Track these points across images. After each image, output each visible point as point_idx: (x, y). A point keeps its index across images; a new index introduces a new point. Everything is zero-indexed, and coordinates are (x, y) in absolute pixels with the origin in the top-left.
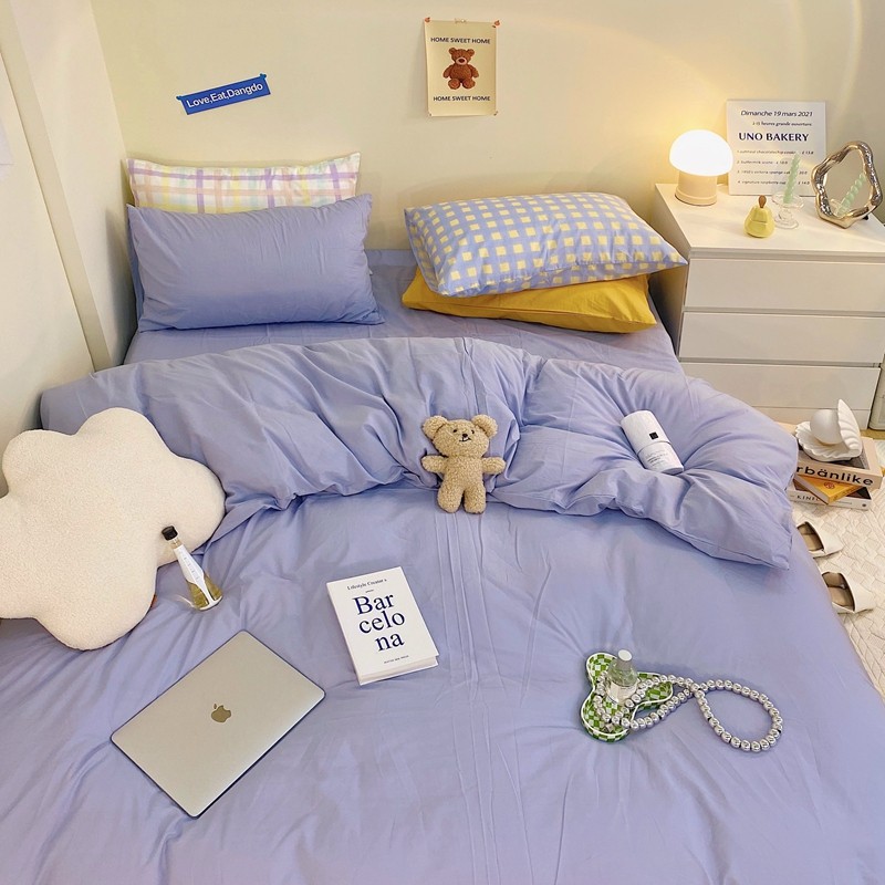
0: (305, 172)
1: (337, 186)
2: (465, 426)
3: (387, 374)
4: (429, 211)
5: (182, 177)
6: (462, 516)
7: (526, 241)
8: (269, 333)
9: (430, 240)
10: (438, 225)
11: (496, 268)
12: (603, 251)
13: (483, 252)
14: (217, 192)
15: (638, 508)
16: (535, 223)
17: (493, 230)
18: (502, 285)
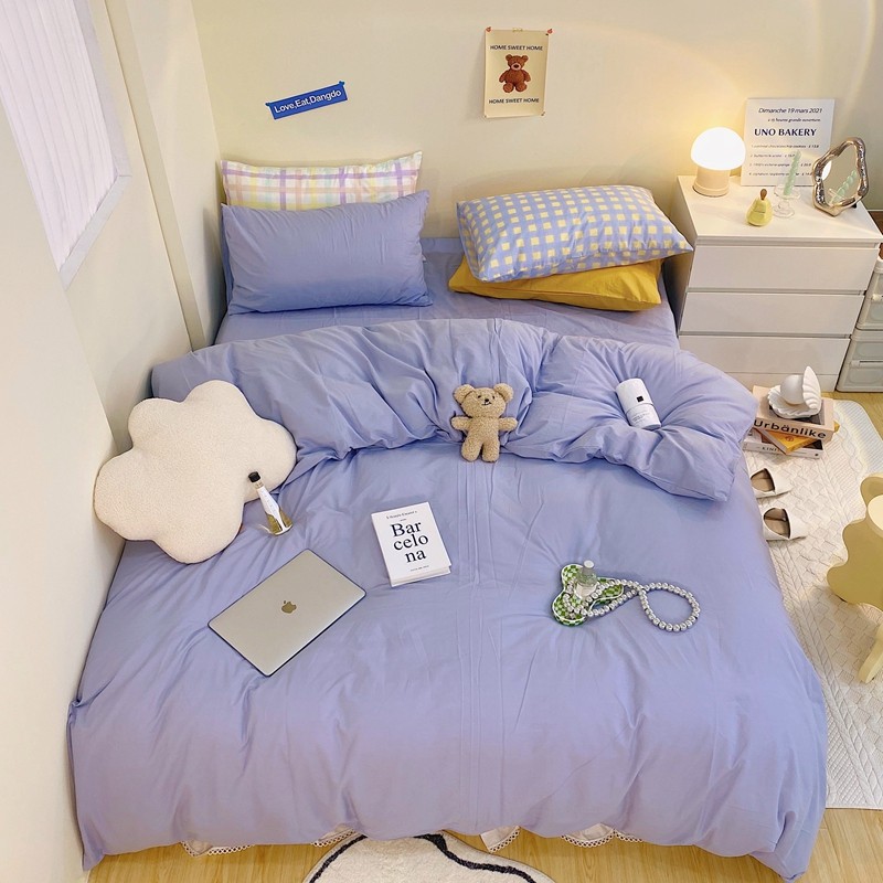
0: (374, 170)
1: (400, 183)
2: (487, 393)
3: (430, 351)
4: (478, 204)
5: (268, 177)
6: (480, 463)
7: (557, 231)
8: (336, 315)
9: (476, 231)
10: (484, 218)
11: (529, 257)
12: (622, 240)
13: (520, 243)
14: (297, 190)
15: (618, 456)
16: (566, 216)
17: (531, 222)
18: (534, 271)
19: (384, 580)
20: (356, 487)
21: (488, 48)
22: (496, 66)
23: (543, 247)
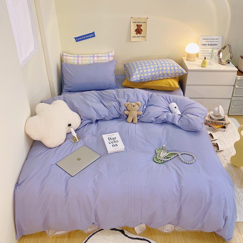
0: (102, 55)
1: (109, 59)
2: (134, 104)
3: (118, 95)
4: (129, 63)
5: (74, 57)
6: (132, 124)
7: (151, 68)
9: (129, 69)
10: (131, 66)
11: (144, 75)
12: (168, 71)
13: (141, 71)
14: (82, 60)
15: (170, 121)
16: (153, 65)
17: (144, 66)
18: (145, 79)
19: (106, 152)
20: (98, 129)
21: (132, 23)
22: (134, 27)
23: (147, 72)
